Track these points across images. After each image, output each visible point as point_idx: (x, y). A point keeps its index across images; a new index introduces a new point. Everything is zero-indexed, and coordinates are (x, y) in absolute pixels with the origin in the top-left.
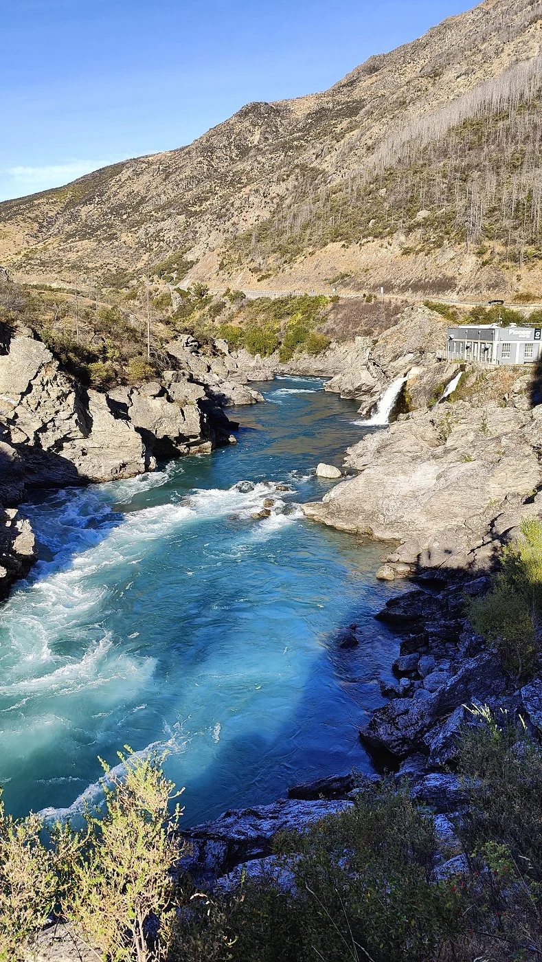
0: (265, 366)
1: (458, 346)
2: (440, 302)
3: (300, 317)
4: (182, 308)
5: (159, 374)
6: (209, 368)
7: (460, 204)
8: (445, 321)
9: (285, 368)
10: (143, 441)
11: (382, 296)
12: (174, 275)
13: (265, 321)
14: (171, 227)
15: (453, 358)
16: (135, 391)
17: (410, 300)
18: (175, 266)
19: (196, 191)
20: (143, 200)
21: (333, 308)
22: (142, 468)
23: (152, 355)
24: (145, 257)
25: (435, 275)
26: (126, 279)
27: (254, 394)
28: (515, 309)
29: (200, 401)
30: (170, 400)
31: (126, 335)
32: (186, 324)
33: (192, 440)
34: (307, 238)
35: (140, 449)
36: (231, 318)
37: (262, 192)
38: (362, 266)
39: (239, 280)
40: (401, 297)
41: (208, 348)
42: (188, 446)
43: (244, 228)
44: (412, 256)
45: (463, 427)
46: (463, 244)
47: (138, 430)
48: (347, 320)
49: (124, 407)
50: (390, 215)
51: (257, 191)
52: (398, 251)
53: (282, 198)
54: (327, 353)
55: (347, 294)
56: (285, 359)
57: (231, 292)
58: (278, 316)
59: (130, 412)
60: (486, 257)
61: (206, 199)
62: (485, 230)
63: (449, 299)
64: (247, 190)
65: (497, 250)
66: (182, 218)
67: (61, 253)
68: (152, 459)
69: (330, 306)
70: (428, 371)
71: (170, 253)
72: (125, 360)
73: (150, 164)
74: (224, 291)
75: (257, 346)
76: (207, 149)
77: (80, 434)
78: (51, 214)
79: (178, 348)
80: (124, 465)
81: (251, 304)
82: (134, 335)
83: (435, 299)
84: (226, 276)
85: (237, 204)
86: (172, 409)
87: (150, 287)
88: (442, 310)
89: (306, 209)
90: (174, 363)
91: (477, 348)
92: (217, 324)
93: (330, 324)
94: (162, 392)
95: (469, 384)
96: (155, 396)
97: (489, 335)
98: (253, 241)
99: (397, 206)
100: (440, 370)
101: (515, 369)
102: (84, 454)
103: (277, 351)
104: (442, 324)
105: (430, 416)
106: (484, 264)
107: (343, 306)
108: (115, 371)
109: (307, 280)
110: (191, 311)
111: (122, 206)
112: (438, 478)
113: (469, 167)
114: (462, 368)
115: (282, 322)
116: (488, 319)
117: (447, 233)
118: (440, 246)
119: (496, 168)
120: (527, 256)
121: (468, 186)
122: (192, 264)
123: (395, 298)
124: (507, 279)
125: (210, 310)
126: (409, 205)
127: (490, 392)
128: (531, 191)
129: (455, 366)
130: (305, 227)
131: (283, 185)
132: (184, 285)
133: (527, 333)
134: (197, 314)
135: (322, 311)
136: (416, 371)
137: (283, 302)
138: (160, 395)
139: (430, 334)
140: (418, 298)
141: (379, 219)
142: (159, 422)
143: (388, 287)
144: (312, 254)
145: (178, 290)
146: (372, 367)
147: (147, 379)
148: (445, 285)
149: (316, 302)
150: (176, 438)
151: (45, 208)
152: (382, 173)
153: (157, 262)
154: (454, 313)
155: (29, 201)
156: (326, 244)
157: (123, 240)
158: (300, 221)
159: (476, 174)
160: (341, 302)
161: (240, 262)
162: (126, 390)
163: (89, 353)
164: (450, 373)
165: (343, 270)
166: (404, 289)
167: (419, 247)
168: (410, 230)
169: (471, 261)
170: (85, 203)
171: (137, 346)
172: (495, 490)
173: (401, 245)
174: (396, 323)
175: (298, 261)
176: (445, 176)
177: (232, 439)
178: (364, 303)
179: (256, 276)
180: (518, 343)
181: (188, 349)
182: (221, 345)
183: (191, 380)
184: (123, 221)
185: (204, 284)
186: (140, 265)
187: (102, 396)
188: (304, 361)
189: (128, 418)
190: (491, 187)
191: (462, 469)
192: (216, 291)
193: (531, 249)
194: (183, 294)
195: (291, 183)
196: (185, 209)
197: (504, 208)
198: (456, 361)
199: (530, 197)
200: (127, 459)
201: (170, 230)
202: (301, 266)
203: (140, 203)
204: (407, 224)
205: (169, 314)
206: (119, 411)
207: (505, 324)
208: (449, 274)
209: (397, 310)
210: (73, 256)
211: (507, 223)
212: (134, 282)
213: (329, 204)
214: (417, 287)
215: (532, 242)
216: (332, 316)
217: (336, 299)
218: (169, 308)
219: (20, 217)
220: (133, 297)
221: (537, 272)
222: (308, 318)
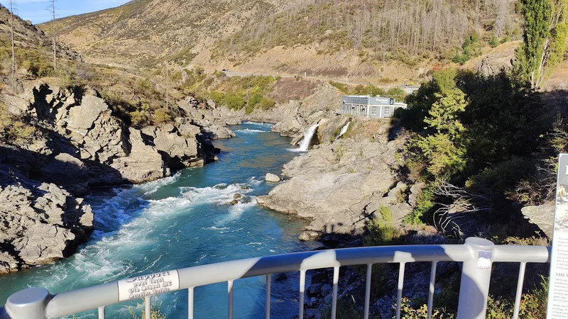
0: (237, 116)
1: (348, 107)
2: (339, 82)
3: (258, 88)
4: (188, 81)
5: (173, 119)
6: (203, 116)
7: (350, 27)
8: (341, 92)
9: (248, 117)
10: (163, 158)
11: (305, 77)
12: (184, 61)
13: (237, 90)
14: (182, 34)
15: (345, 114)
16: (158, 129)
17: (321, 80)
18: (184, 56)
19: (198, 13)
20: (166, 17)
21: (277, 83)
22: (162, 175)
23: (169, 108)
24: (167, 50)
25: (335, 66)
26: (155, 63)
27: (230, 132)
28: (380, 87)
29: (197, 136)
30: (179, 134)
31: (154, 96)
32: (191, 91)
33: (192, 159)
34: (262, 43)
35: (161, 164)
36: (217, 88)
37: (236, 15)
38: (295, 60)
39: (222, 65)
40: (316, 78)
41: (203, 105)
42: (190, 162)
43: (226, 35)
44: (322, 56)
45: (349, 153)
46: (352, 49)
47: (159, 152)
48: (285, 91)
49: (152, 138)
50: (310, 32)
51: (234, 15)
52: (315, 52)
53: (249, 20)
54: (273, 109)
55: (285, 75)
56: (248, 112)
57: (218, 72)
58: (245, 87)
59: (155, 141)
60: (364, 57)
61: (204, 18)
62: (363, 42)
63: (344, 80)
64: (228, 14)
65: (370, 54)
66: (189, 29)
67: (115, 46)
68: (168, 170)
69: (275, 82)
70: (331, 122)
71: (182, 49)
72: (153, 110)
74: (213, 71)
75: (232, 104)
77: (124, 154)
78: (109, 23)
79: (185, 105)
80: (150, 173)
81: (229, 80)
82: (158, 96)
83: (335, 80)
84: (215, 63)
85: (222, 22)
86: (180, 140)
87: (169, 68)
88: (339, 86)
89: (263, 26)
90: (182, 113)
91: (358, 109)
92: (209, 91)
93: (275, 92)
94: (175, 130)
95: (353, 129)
96: (170, 132)
97: (365, 101)
98: (231, 43)
99: (314, 27)
100: (337, 121)
101: (379, 121)
102: (126, 166)
103: (244, 107)
104: (338, 94)
105: (332, 146)
106: (363, 61)
107: (283, 83)
108: (146, 117)
109: (262, 66)
110: (193, 83)
111: (153, 20)
112: (335, 182)
113: (355, 7)
114: (350, 119)
115: (247, 91)
116: (365, 92)
117: (342, 43)
118: (338, 50)
119: (370, 9)
120: (386, 58)
121: (354, 17)
122: (195, 55)
123: (313, 79)
124: (375, 70)
125: (204, 83)
126: (321, 27)
127: (365, 133)
128: (388, 22)
129: (346, 119)
130: (261, 37)
131: (249, 12)
132: (190, 67)
133: (386, 100)
134: (197, 85)
135: (270, 85)
136: (324, 121)
137: (248, 79)
138: (173, 131)
139: (332, 100)
140: (326, 79)
141: (304, 33)
142: (173, 147)
143: (309, 73)
144: (265, 52)
145: (186, 70)
146: (299, 118)
147: (166, 122)
148: (341, 72)
149: (267, 79)
150: (182, 157)
151: (106, 19)
152: (306, 8)
153: (174, 53)
154: (346, 88)
155: (96, 15)
156: (273, 47)
157: (153, 40)
158: (258, 33)
159: (358, 11)
160: (282, 80)
161: (223, 55)
162: (153, 128)
163: (131, 106)
164: (343, 122)
165: (283, 61)
166: (318, 73)
167: (327, 50)
168: (322, 40)
169: (356, 59)
170: (131, 17)
171: (161, 103)
172: (367, 189)
173: (316, 48)
174: (313, 93)
175: (257, 56)
176: (341, 12)
177: (216, 158)
178: (295, 81)
179: (232, 64)
180: (381, 106)
181: (191, 105)
182: (211, 103)
183: (192, 123)
184: (153, 29)
185: (201, 67)
186: (163, 55)
187: (138, 132)
188: (259, 113)
190: (367, 19)
191: (349, 177)
192: (208, 71)
193: (389, 54)
194: (189, 73)
195: (254, 11)
196: (191, 23)
197: (374, 31)
198: (346, 116)
199: (388, 25)
200: (152, 169)
201: (182, 35)
202: (259, 58)
203: (164, 19)
204: (320, 37)
205: (181, 84)
206: (148, 140)
207: (374, 95)
208: (344, 66)
209: (314, 86)
210: (122, 48)
211: (376, 39)
212: (160, 65)
213: (275, 24)
214: (325, 73)
215: (390, 50)
216: (276, 88)
217: (279, 78)
218: (180, 80)
219: (90, 24)
220: (159, 73)
221: (392, 67)
222: (263, 89)
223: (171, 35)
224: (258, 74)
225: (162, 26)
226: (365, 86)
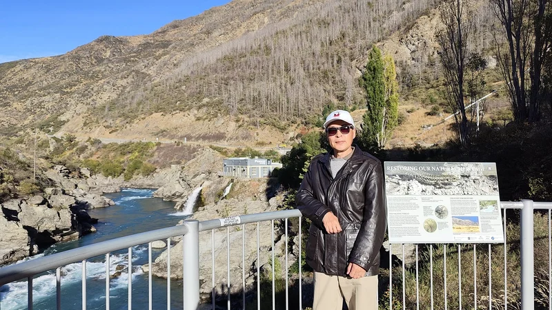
0: (115, 183)
1: (229, 169)
2: (218, 146)
3: (137, 154)
4: (56, 149)
5: (42, 191)
6: (76, 186)
7: (225, 96)
8: (221, 155)
9: (128, 184)
10: (29, 234)
11: (185, 142)
12: (51, 129)
13: (115, 157)
14: (49, 101)
15: (227, 176)
16: (24, 202)
17: (201, 145)
18: (52, 123)
19: (67, 80)
20: (30, 83)
21: (157, 149)
22: (27, 253)
23: (37, 178)
24: (31, 117)
25: (214, 132)
26: (15, 131)
27: (107, 200)
28: (257, 149)
29: (71, 207)
30: (49, 206)
31: (18, 166)
32: (60, 159)
33: (65, 232)
34: (141, 109)
35: (27, 241)
36: (92, 155)
37: (111, 83)
38: (174, 126)
39: (97, 132)
40: (196, 143)
41: (76, 174)
42: (62, 236)
43: (99, 103)
44: (201, 122)
45: (235, 212)
46: (228, 116)
47: (25, 227)
48: (165, 155)
49: (16, 213)
50: (188, 100)
51: (108, 83)
52: (194, 119)
53: (125, 88)
54: (154, 175)
55: (165, 141)
56: (127, 179)
57: (92, 139)
58: (123, 154)
59: (20, 216)
60: (240, 123)
61: (75, 85)
62: (239, 109)
63: (222, 144)
64: (102, 81)
65: (245, 120)
66: (58, 95)
68: (35, 247)
69: (155, 148)
70: (214, 183)
72: (18, 182)
73: (36, 63)
74: (87, 138)
75: (109, 171)
76: (76, 58)
79: (55, 174)
80: (13, 253)
81: (105, 147)
82: (26, 166)
83: (215, 144)
84: (88, 130)
85: (95, 89)
86: (51, 212)
87: (33, 136)
88: (219, 150)
89: (140, 94)
90: (52, 183)
91: (239, 170)
92: (81, 158)
93: (155, 158)
94: (44, 202)
95: (236, 189)
96: (39, 205)
97: (245, 163)
98: (106, 110)
99: (191, 95)
100: (220, 182)
101: (259, 181)
103: (122, 174)
104: (219, 157)
105: (216, 207)
106: (239, 127)
107: (163, 148)
108: (9, 189)
109: (140, 133)
110: (63, 151)
111: (15, 86)
112: (223, 241)
113: (228, 78)
114: (232, 181)
115: (126, 157)
116: (244, 155)
117: (219, 110)
118: (216, 117)
119: (242, 80)
120: (260, 123)
121: (228, 87)
122: (64, 122)
123: (193, 144)
124: (251, 134)
125: (77, 150)
126: (199, 95)
127: (247, 193)
128: (259, 92)
129: (228, 180)
130: (139, 104)
131: (125, 80)
133: (264, 161)
134: (68, 153)
135: (150, 151)
136: (207, 183)
138: (43, 203)
139: (214, 163)
140: (206, 143)
141: (182, 101)
142: (42, 221)
143: (189, 138)
145: (54, 138)
146: (181, 182)
147: (33, 194)
148: (220, 137)
149: (147, 145)
150: (53, 231)
152: (183, 78)
153: (39, 121)
154: (226, 152)
156: (152, 114)
157: (14, 107)
158: (136, 100)
159: (232, 82)
160: (162, 146)
161: (97, 122)
162: (16, 202)
164: (226, 183)
165: (162, 128)
166: (198, 139)
167: (205, 117)
168: (200, 108)
169: (233, 125)
171: (26, 174)
172: (255, 244)
173: (195, 115)
174: (194, 157)
175: (135, 122)
176: (216, 82)
177: (93, 229)
178: (176, 146)
179: (108, 131)
180: (260, 167)
181: (61, 175)
182: (85, 171)
183: (64, 193)
184: (15, 95)
185: (73, 134)
186: (26, 122)
188: (139, 179)
189: (17, 220)
190: (240, 88)
191: (236, 235)
192: (81, 138)
193: (262, 120)
194: (57, 140)
195: (130, 79)
196: (60, 90)
197: (247, 99)
199: (259, 94)
200: (15, 248)
201: (49, 102)
202: (137, 125)
203: (27, 86)
204: (198, 105)
205: (48, 152)
206: (11, 215)
207: (253, 157)
208: (222, 131)
209: (195, 150)
211: (250, 107)
212: (22, 133)
213: (153, 93)
214: (205, 138)
215: (262, 116)
216: (156, 154)
217: (159, 144)
218: (48, 149)
220: (21, 142)
221: (266, 131)
222: (142, 155)
223: (36, 102)
224: (136, 141)
225: (25, 93)
226: (243, 149)
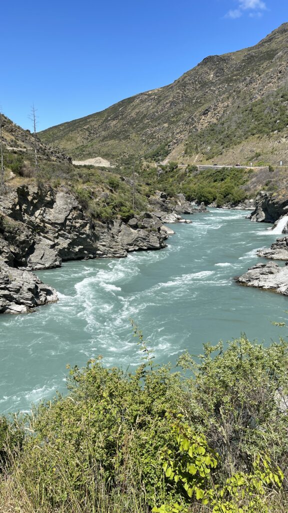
4: (162, 176)
11: (281, 167)
19: (174, 109)
20: (145, 116)
21: (250, 175)
24: (145, 148)
34: (237, 133)
38: (270, 149)
39: (196, 159)
41: (173, 199)
43: (201, 129)
48: (258, 181)
54: (245, 202)
56: (219, 205)
57: (190, 166)
61: (180, 114)
66: (166, 125)
71: (158, 146)
73: (150, 95)
74: (186, 166)
78: (95, 126)
81: (201, 173)
84: (189, 157)
89: (238, 116)
92: (181, 185)
103: (215, 201)
109: (235, 158)
110: (167, 178)
122: (171, 151)
125: (178, 178)
132: (164, 163)
134: (171, 180)
137: (220, 172)
141: (282, 120)
143: (285, 162)
144: (239, 143)
145: (161, 166)
149: (240, 171)
151: (93, 123)
152: (286, 92)
153: (151, 151)
156: (248, 137)
158: (233, 123)
161: (196, 149)
165: (258, 151)
170: (114, 119)
175: (232, 147)
179: (206, 157)
181: (162, 200)
184: (133, 128)
185: (175, 162)
186: (142, 152)
194: (163, 168)
196: (168, 120)
201: (159, 132)
202: (233, 150)
203: (143, 118)
205: (155, 180)
219: (79, 129)
223: (149, 133)
224: (230, 167)
225: (141, 125)
